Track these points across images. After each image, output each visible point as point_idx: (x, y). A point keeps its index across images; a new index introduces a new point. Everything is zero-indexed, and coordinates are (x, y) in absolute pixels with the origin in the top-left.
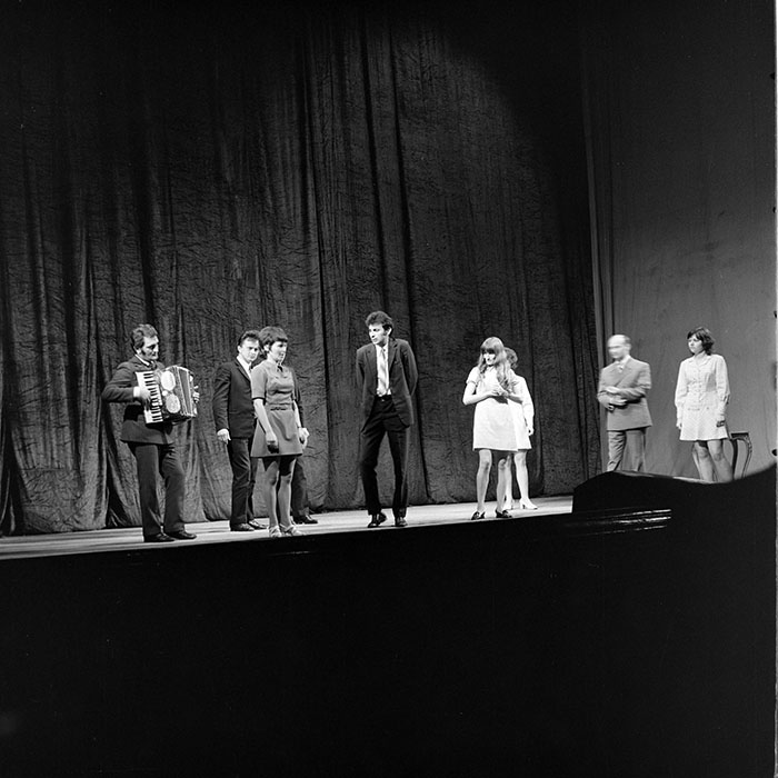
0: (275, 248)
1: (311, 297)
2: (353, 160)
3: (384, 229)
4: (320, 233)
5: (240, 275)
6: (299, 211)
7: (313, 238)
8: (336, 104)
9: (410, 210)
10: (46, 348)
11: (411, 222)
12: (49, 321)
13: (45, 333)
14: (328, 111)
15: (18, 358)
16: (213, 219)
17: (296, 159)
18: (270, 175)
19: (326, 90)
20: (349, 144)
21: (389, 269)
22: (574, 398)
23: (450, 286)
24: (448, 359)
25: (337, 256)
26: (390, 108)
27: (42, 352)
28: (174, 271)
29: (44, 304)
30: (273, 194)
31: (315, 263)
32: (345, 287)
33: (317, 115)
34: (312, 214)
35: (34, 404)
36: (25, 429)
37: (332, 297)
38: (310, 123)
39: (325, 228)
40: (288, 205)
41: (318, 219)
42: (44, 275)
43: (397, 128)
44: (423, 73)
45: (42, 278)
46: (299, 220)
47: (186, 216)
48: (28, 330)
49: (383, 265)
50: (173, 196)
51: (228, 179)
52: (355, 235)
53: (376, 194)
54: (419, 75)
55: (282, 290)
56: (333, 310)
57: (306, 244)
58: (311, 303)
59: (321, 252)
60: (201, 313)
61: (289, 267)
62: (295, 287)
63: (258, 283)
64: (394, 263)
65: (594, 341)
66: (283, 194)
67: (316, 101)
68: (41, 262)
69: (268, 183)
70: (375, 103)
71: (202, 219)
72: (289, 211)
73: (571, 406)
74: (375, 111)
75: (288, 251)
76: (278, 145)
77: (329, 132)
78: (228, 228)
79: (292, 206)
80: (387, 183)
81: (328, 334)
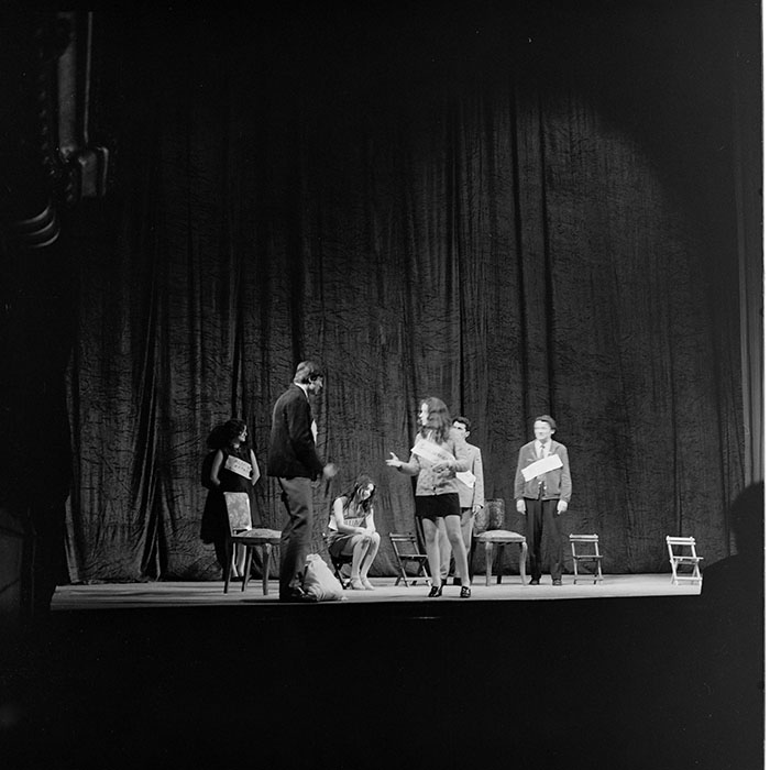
0: (419, 315)
1: (450, 364)
2: (499, 232)
3: (527, 299)
4: (462, 302)
5: (384, 341)
6: (443, 280)
7: (455, 306)
8: (484, 177)
9: (553, 281)
10: (198, 406)
11: (554, 293)
12: (203, 381)
13: (198, 392)
14: (476, 184)
15: (173, 414)
16: (361, 287)
17: (443, 230)
18: (417, 244)
19: (475, 163)
20: (495, 216)
21: (530, 338)
22: (719, 473)
23: (592, 356)
24: (588, 428)
25: (479, 324)
26: (537, 182)
27: (194, 410)
28: (322, 336)
29: (199, 364)
30: (419, 263)
31: (456, 330)
32: (485, 354)
33: (465, 188)
34: (455, 284)
35: (184, 458)
36: (174, 481)
37: (472, 364)
38: (457, 197)
39: (468, 299)
40: (432, 275)
41: (461, 289)
42: (202, 338)
43: (544, 201)
44: (572, 148)
45: (199, 340)
46: (443, 289)
47: (337, 284)
48: (183, 388)
49: (523, 334)
50: (324, 265)
51: (378, 249)
52: (497, 304)
53: (520, 264)
54: (569, 149)
55: (424, 356)
56: (472, 376)
57: (448, 313)
58: (450, 368)
59: (463, 320)
60: (345, 377)
61: (431, 334)
62: (436, 353)
63: (400, 350)
64: (535, 333)
65: (741, 416)
66: (429, 264)
67: (464, 176)
68: (198, 326)
69: (414, 253)
70: (522, 177)
71: (351, 287)
72: (433, 280)
73: (715, 481)
74: (522, 186)
75: (431, 319)
76: (426, 217)
77: (476, 204)
78: (375, 295)
79: (436, 275)
80: (531, 254)
81: (466, 400)
